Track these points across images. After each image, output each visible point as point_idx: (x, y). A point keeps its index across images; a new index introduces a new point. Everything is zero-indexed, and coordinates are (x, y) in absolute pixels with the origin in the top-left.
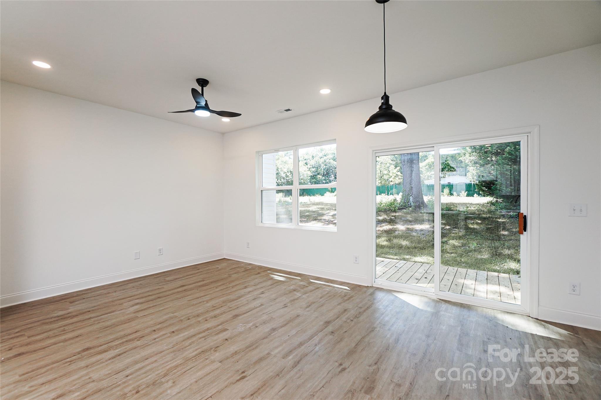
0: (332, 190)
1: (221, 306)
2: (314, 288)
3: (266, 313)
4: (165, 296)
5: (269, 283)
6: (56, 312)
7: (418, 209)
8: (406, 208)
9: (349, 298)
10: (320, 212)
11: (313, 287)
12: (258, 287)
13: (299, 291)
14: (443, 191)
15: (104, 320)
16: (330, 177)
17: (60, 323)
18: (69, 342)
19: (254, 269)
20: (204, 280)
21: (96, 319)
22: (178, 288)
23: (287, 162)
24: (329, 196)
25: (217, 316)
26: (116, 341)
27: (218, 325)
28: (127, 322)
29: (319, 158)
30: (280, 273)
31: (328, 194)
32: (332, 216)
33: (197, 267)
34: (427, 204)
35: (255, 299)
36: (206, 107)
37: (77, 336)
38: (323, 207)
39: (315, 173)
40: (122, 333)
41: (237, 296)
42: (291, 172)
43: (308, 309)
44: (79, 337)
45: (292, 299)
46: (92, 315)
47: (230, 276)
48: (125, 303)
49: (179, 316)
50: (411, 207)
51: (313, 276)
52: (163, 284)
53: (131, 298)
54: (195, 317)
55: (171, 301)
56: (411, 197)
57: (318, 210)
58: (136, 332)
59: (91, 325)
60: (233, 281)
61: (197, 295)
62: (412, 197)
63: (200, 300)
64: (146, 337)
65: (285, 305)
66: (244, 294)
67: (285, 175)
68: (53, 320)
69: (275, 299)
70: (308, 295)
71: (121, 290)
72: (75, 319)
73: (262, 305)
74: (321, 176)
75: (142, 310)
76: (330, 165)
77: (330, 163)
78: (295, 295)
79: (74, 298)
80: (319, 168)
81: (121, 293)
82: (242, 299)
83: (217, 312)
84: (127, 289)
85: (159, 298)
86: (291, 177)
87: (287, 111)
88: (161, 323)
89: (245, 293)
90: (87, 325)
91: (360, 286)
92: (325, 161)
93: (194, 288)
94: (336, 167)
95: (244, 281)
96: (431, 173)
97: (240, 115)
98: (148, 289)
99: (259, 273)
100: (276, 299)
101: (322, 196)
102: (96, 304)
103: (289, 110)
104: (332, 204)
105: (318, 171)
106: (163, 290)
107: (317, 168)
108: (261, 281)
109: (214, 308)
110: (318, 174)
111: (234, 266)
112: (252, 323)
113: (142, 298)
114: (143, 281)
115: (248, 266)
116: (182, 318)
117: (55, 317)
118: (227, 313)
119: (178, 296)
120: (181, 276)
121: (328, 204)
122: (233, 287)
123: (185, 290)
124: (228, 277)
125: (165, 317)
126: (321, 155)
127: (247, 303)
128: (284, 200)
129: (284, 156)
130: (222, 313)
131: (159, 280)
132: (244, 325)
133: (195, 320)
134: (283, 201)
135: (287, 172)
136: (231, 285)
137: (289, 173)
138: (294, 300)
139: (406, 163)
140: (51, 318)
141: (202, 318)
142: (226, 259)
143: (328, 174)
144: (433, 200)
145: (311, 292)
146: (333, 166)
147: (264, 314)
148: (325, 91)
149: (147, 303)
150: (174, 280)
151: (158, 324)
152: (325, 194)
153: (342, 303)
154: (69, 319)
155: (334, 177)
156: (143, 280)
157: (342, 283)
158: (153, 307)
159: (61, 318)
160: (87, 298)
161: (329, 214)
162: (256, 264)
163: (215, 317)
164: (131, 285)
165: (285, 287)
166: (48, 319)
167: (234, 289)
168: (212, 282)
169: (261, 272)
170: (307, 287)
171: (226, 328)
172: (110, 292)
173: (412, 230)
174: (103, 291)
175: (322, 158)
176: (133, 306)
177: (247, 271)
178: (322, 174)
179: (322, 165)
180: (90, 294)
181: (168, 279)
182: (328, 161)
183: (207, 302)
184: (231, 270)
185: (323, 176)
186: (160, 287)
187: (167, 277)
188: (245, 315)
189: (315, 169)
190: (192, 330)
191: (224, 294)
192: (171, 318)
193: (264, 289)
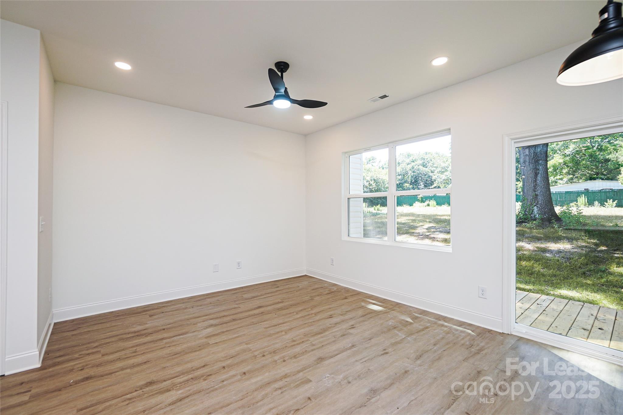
0: (422, 199)
1: (301, 341)
2: (421, 327)
3: (361, 359)
4: (241, 319)
5: (360, 313)
6: (134, 326)
7: (547, 223)
8: (528, 221)
9: (478, 350)
10: (412, 224)
11: (420, 325)
12: (346, 317)
13: (401, 329)
14: (577, 200)
15: (175, 343)
16: (419, 186)
17: (134, 342)
18: (136, 369)
19: (339, 292)
20: (283, 302)
21: (168, 340)
22: (255, 309)
23: (370, 170)
24: (420, 206)
25: (298, 356)
26: (181, 376)
27: (299, 372)
28: (197, 350)
29: (406, 165)
30: (373, 300)
31: (417, 204)
32: (427, 229)
33: (276, 284)
34: (559, 216)
35: (344, 335)
36: (286, 96)
37: (145, 362)
38: (414, 218)
39: (401, 181)
40: (189, 365)
41: (321, 327)
42: (374, 180)
43: (419, 362)
44: (147, 363)
45: (393, 341)
46: (166, 335)
47: (312, 299)
48: (200, 322)
49: (253, 350)
50: (535, 220)
51: (417, 308)
52: (240, 302)
53: (207, 317)
54: (271, 353)
55: (247, 326)
56: (535, 208)
57: (409, 221)
58: (204, 366)
59: (162, 348)
60: (315, 306)
61: (275, 322)
62: (537, 207)
63: (278, 329)
64: (213, 376)
65: (385, 350)
66: (330, 326)
67: (368, 183)
68: (130, 335)
69: (370, 339)
70: (414, 337)
71: (198, 306)
72: (149, 338)
73: (353, 346)
74: (409, 184)
75: (214, 335)
76: (418, 171)
77: (418, 170)
78: (397, 335)
79: (155, 311)
80: (405, 175)
81: (198, 309)
82: (327, 333)
83: (298, 349)
84: (205, 305)
85: (234, 320)
86: (375, 186)
87: (382, 99)
88: (232, 357)
89: (330, 324)
90: (158, 348)
91: (490, 331)
92: (413, 168)
93: (272, 311)
94: (425, 173)
95: (328, 307)
96: (555, 178)
97: (326, 104)
98: (224, 308)
99: (346, 298)
100: (372, 339)
101: (410, 206)
102: (171, 321)
103: (385, 96)
104: (424, 215)
105: (405, 179)
106: (239, 310)
107: (404, 175)
108: (349, 309)
109: (294, 343)
110: (406, 182)
111: (316, 286)
112: (342, 374)
113: (217, 318)
114: (221, 297)
115: (333, 288)
116: (256, 353)
117: (132, 333)
118: (309, 352)
119: (255, 320)
120: (259, 294)
121: (419, 215)
122: (316, 314)
123: (262, 313)
124: (310, 300)
125: (238, 349)
126: (408, 161)
127: (334, 341)
128: (367, 210)
129: (366, 163)
130: (304, 353)
131: (237, 297)
132: (332, 376)
133: (271, 358)
134: (366, 212)
135: (370, 180)
136: (313, 312)
137: (373, 182)
138: (396, 343)
139: (527, 164)
140: (129, 333)
141: (279, 356)
142: (307, 275)
143: (416, 181)
144: (570, 211)
145: (417, 332)
146: (422, 173)
147: (357, 361)
148: (440, 61)
149: (221, 325)
150: (251, 299)
151: (229, 358)
152: (414, 204)
153: (469, 358)
154: (144, 336)
155: (423, 185)
156: (221, 295)
157: (461, 324)
158: (227, 333)
159: (136, 334)
160: (166, 312)
161: (423, 227)
162: (342, 285)
163: (295, 357)
164: (209, 300)
165: (382, 321)
166: (125, 334)
167: (318, 318)
168: (291, 305)
169: (349, 296)
170: (411, 323)
171: (309, 377)
172: (187, 307)
173: (545, 250)
174: (182, 305)
175: (409, 164)
176: (207, 328)
177: (332, 293)
178: (410, 182)
179: (410, 172)
180: (169, 308)
181: (245, 296)
182: (417, 168)
183: (286, 333)
184: (313, 291)
185: (411, 184)
186: (236, 306)
187: (244, 294)
188: (332, 360)
189: (401, 177)
190: (267, 374)
191: (305, 324)
192: (244, 351)
193: (354, 321)
